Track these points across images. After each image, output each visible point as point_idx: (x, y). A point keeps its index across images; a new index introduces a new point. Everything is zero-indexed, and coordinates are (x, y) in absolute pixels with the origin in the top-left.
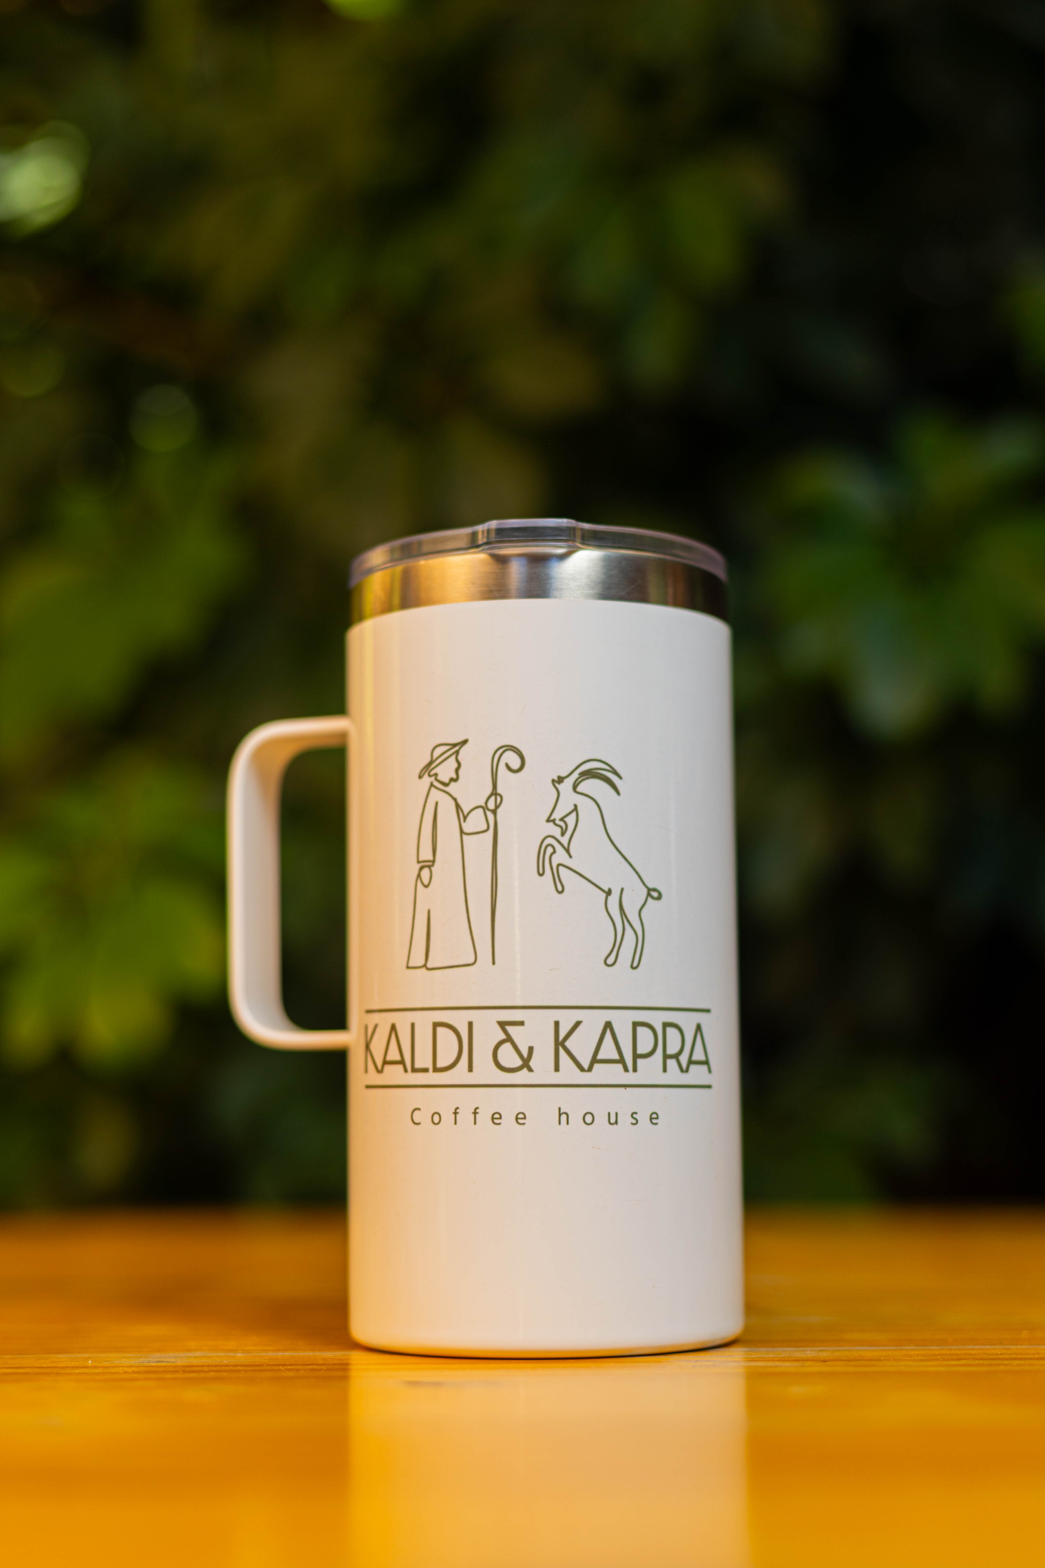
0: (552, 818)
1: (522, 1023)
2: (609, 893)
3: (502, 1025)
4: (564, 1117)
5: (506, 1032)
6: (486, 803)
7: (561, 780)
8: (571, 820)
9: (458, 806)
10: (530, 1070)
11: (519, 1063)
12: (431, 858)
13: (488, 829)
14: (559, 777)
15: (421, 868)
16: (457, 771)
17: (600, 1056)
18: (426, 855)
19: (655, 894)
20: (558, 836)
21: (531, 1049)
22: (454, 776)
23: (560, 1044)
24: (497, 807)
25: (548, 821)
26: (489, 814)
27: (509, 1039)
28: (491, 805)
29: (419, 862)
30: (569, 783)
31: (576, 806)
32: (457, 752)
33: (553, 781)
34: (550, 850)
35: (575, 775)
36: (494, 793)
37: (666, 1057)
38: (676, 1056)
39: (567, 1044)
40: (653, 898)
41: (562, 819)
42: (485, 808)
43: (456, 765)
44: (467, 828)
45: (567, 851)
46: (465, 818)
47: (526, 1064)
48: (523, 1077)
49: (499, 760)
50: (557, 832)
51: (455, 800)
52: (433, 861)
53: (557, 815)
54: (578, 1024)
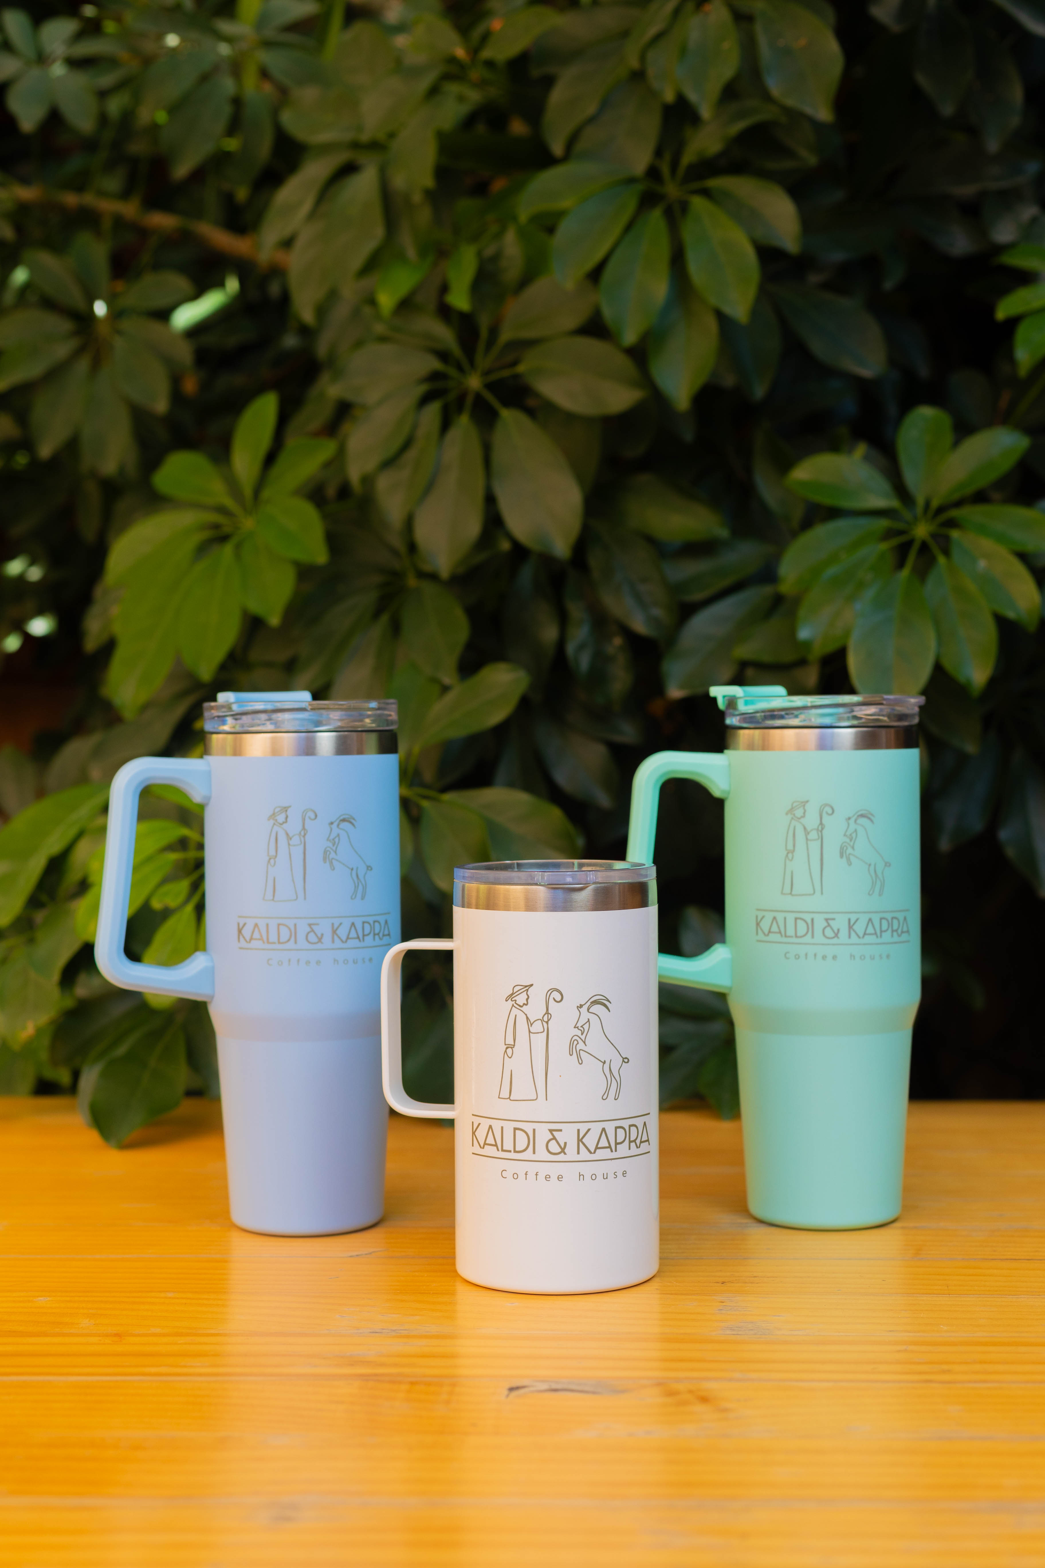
0: (577, 1026)
1: (561, 1130)
2: (604, 1062)
3: (551, 1131)
4: (582, 1177)
5: (552, 1135)
6: (543, 1018)
7: (581, 1006)
8: (586, 1027)
9: (527, 1018)
10: (565, 1154)
11: (560, 1150)
12: (513, 1044)
13: (544, 1031)
14: (580, 1005)
15: (507, 1048)
16: (527, 1000)
17: (599, 1146)
18: (510, 1041)
19: (626, 1060)
20: (580, 1035)
21: (565, 1143)
22: (526, 1003)
23: (580, 1140)
24: (549, 1020)
25: (575, 1027)
26: (544, 1023)
27: (554, 1138)
28: (546, 1019)
29: (505, 1045)
30: (585, 1007)
31: (589, 1019)
32: (527, 990)
33: (578, 1007)
34: (576, 1042)
35: (589, 1003)
36: (547, 1013)
37: (630, 1142)
38: (635, 1141)
39: (583, 1140)
40: (625, 1062)
41: (582, 1027)
42: (542, 1020)
43: (527, 997)
44: (532, 1030)
45: (584, 1043)
46: (531, 1025)
47: (563, 1151)
48: (561, 1157)
49: (550, 996)
50: (579, 1033)
51: (526, 1015)
52: (514, 1045)
53: (579, 1025)
54: (589, 1130)
